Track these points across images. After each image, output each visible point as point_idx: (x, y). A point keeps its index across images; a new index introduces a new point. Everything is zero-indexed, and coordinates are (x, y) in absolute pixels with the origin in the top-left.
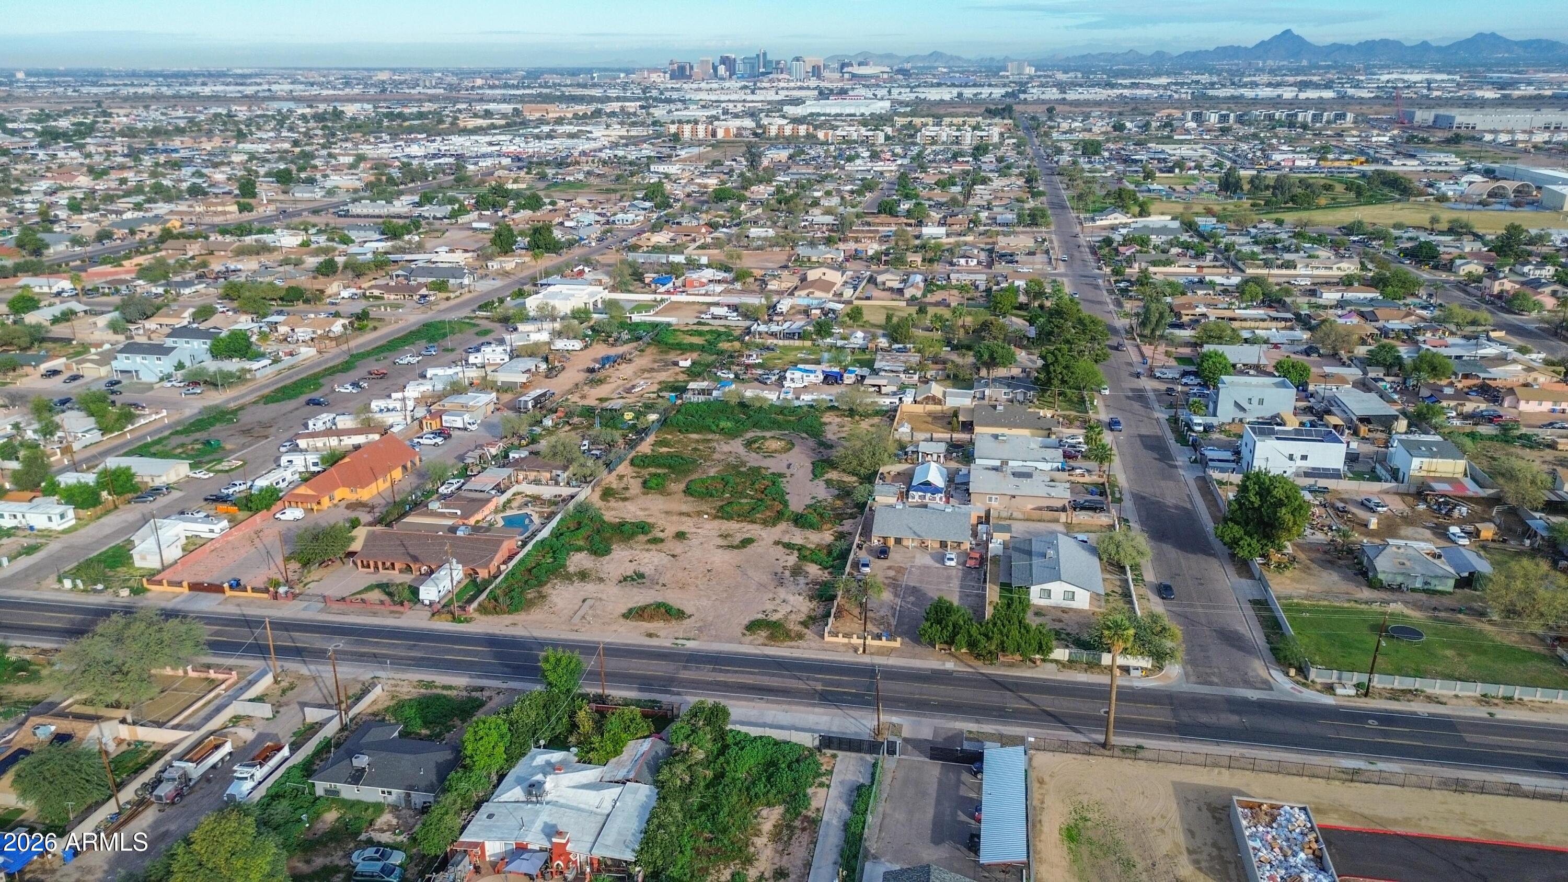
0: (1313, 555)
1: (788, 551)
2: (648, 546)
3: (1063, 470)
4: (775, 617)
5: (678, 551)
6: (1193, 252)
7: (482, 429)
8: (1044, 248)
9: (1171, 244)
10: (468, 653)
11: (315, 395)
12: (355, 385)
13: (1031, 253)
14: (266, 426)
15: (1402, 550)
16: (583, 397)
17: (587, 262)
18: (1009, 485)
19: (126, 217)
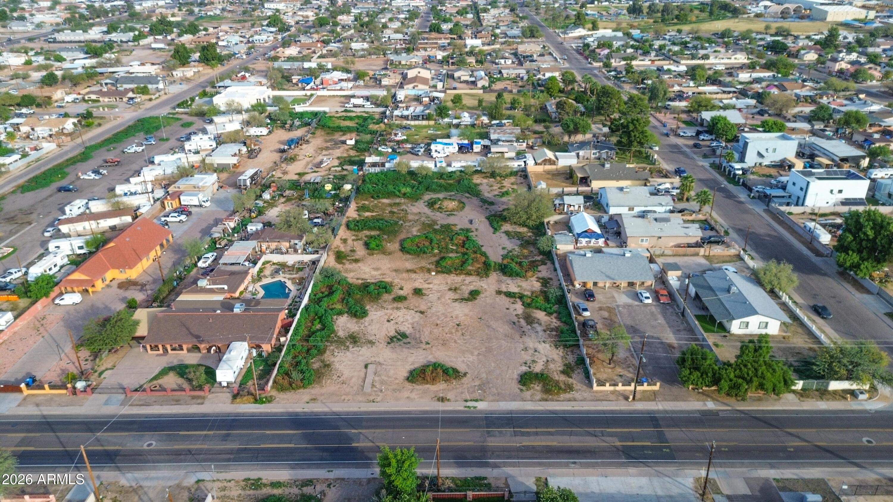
1: (512, 300)
2: (395, 305)
4: (537, 369)
5: (423, 308)
7: (214, 205)
9: (625, 46)
11: (63, 183)
12: (96, 172)
13: (542, 55)
16: (285, 173)
17: (246, 70)
18: (655, 229)
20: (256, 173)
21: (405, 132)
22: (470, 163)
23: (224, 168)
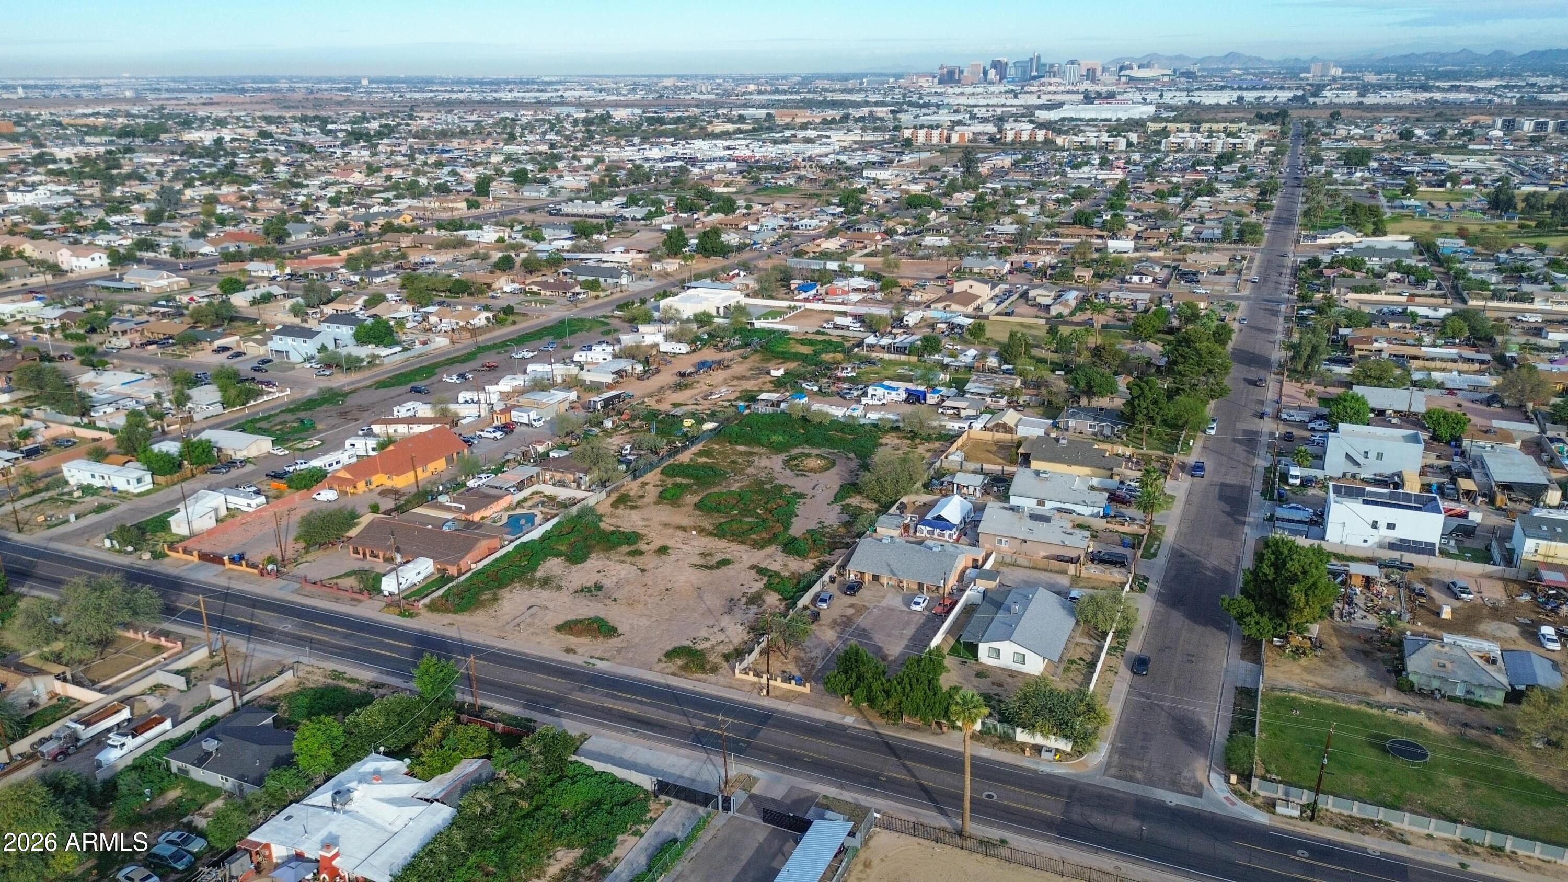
0: (1349, 643)
1: (757, 577)
2: (625, 558)
3: (1105, 516)
4: (700, 646)
5: (651, 566)
6: (1412, 278)
7: (547, 426)
8: (1238, 266)
9: (1390, 268)
10: (392, 648)
11: (422, 383)
12: (462, 376)
13: (1221, 273)
14: (363, 409)
15: (1447, 649)
16: (659, 401)
17: (745, 266)
18: (1022, 528)
19: (371, 211)
20: (618, 396)
21: (865, 368)
22: (891, 416)
23: (596, 387)
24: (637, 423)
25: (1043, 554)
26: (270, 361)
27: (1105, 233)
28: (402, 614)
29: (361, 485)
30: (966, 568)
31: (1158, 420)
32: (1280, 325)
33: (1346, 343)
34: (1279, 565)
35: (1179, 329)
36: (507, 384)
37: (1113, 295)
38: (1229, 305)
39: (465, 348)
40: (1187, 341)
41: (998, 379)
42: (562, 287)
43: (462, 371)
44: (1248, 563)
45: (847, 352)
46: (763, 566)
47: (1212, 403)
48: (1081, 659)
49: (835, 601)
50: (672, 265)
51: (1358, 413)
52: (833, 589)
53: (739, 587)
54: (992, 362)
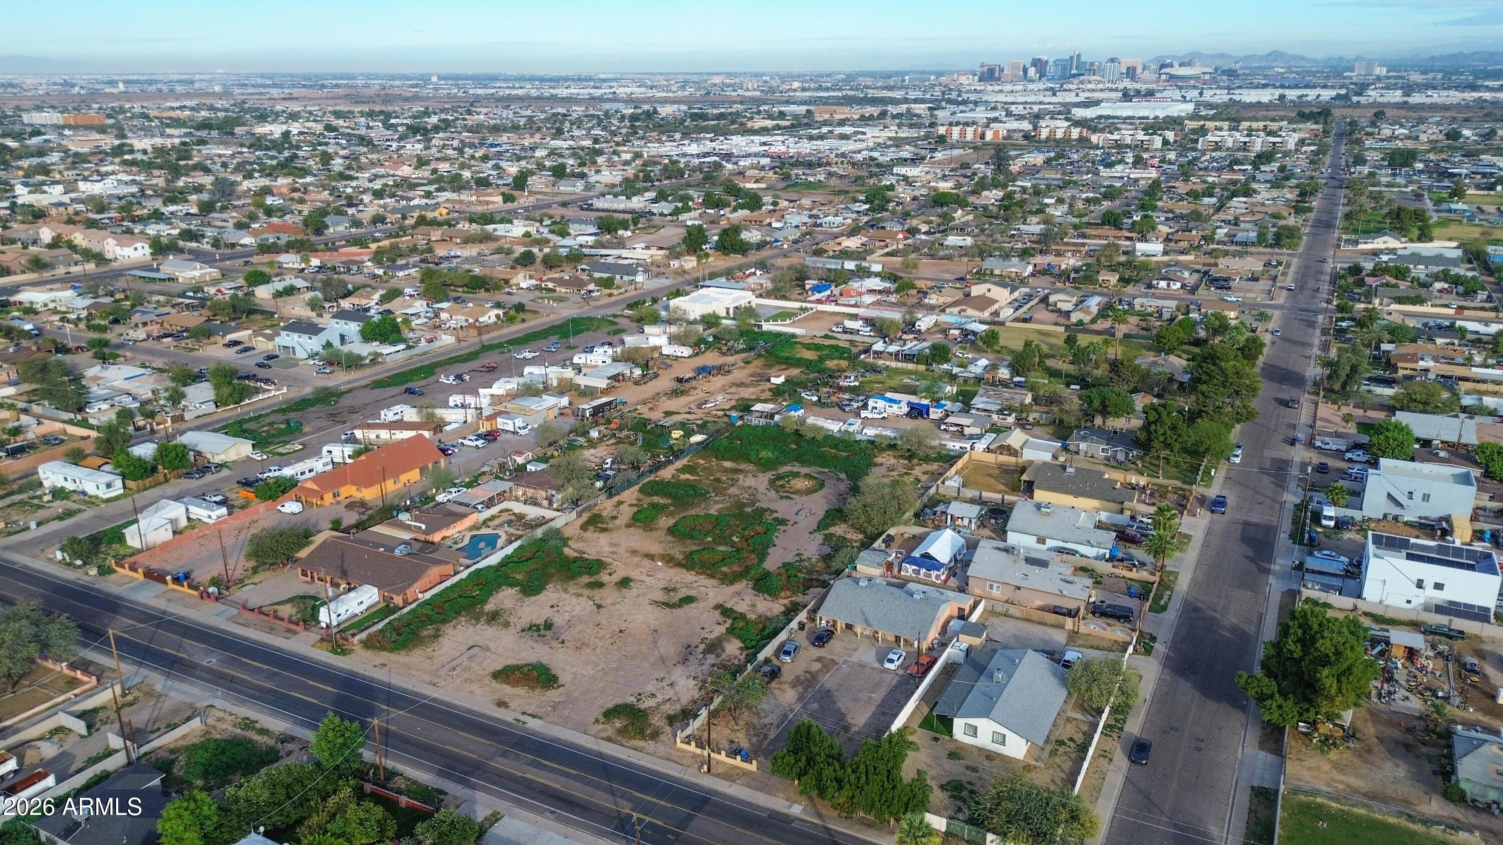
0: (1387, 732)
1: (721, 619)
2: (583, 591)
3: (1111, 559)
4: (646, 704)
5: (608, 601)
8: (1273, 272)
10: (314, 692)
11: (418, 384)
12: (459, 377)
13: (1254, 279)
14: (353, 410)
16: (652, 409)
17: (762, 265)
18: (1016, 572)
19: (412, 203)
20: (610, 403)
21: (870, 376)
22: (888, 433)
23: (589, 393)
24: (625, 433)
25: (1038, 603)
26: (277, 356)
27: (1134, 235)
28: (334, 651)
29: (328, 497)
30: (951, 618)
31: (1177, 447)
32: (1317, 338)
33: (1389, 360)
34: (1307, 641)
35: (1205, 341)
36: (500, 387)
37: (1137, 302)
38: (1262, 314)
39: (469, 347)
40: (1212, 358)
41: (1007, 393)
42: (577, 283)
43: (459, 373)
44: (1269, 632)
45: (853, 359)
46: (728, 605)
47: (1238, 427)
48: (1071, 739)
49: (802, 653)
50: (690, 263)
51: (1401, 445)
52: (801, 639)
53: (698, 630)
54: (1004, 373)
